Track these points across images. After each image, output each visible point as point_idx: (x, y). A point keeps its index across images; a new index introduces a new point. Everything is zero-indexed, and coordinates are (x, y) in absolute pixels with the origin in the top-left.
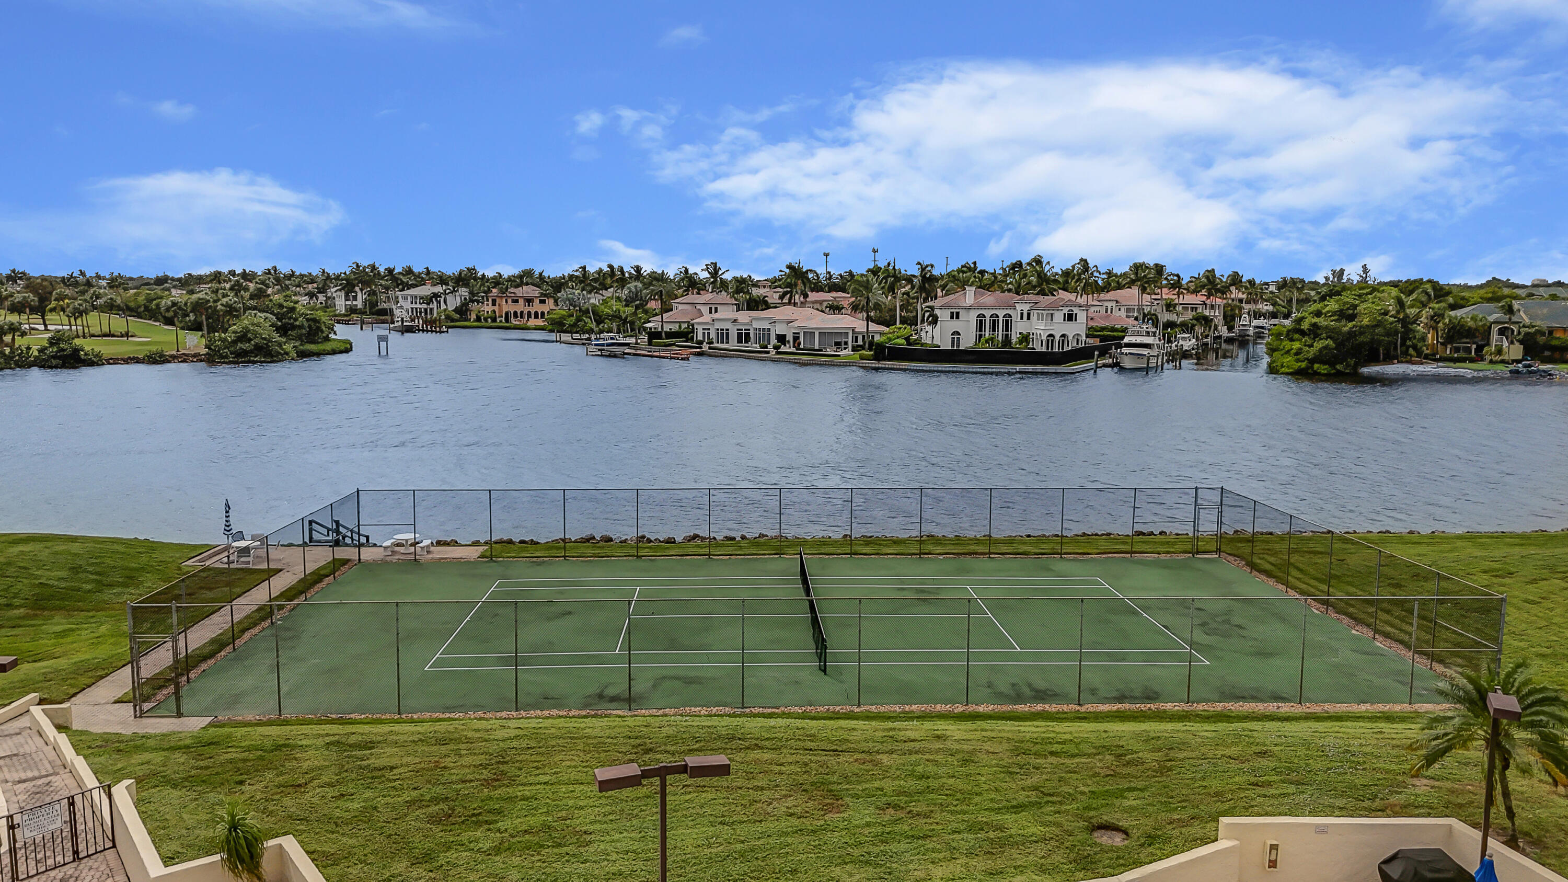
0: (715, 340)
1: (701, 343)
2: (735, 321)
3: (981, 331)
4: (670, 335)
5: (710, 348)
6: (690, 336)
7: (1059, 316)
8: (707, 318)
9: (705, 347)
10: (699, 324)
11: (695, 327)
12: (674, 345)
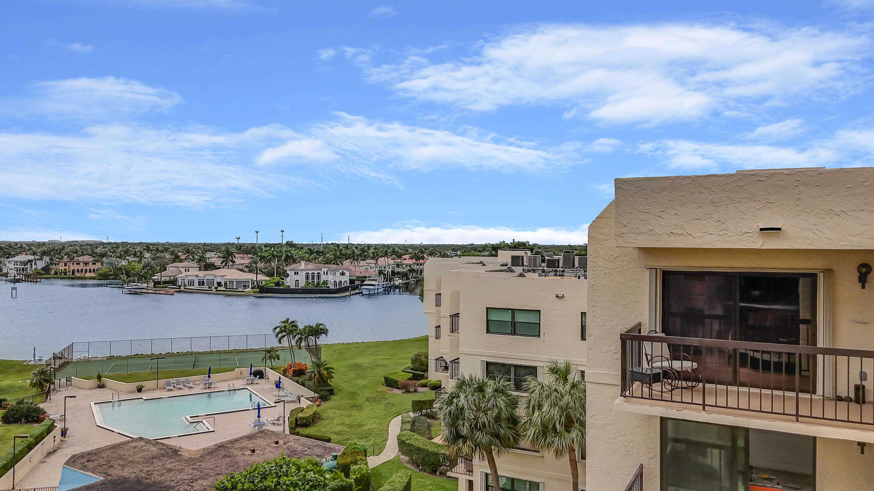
0: (187, 285)
1: (180, 286)
2: (197, 276)
3: (307, 279)
4: (165, 282)
5: (185, 289)
6: (175, 283)
7: (338, 274)
8: (184, 274)
9: (182, 288)
10: (179, 277)
11: (178, 279)
12: (166, 287)
